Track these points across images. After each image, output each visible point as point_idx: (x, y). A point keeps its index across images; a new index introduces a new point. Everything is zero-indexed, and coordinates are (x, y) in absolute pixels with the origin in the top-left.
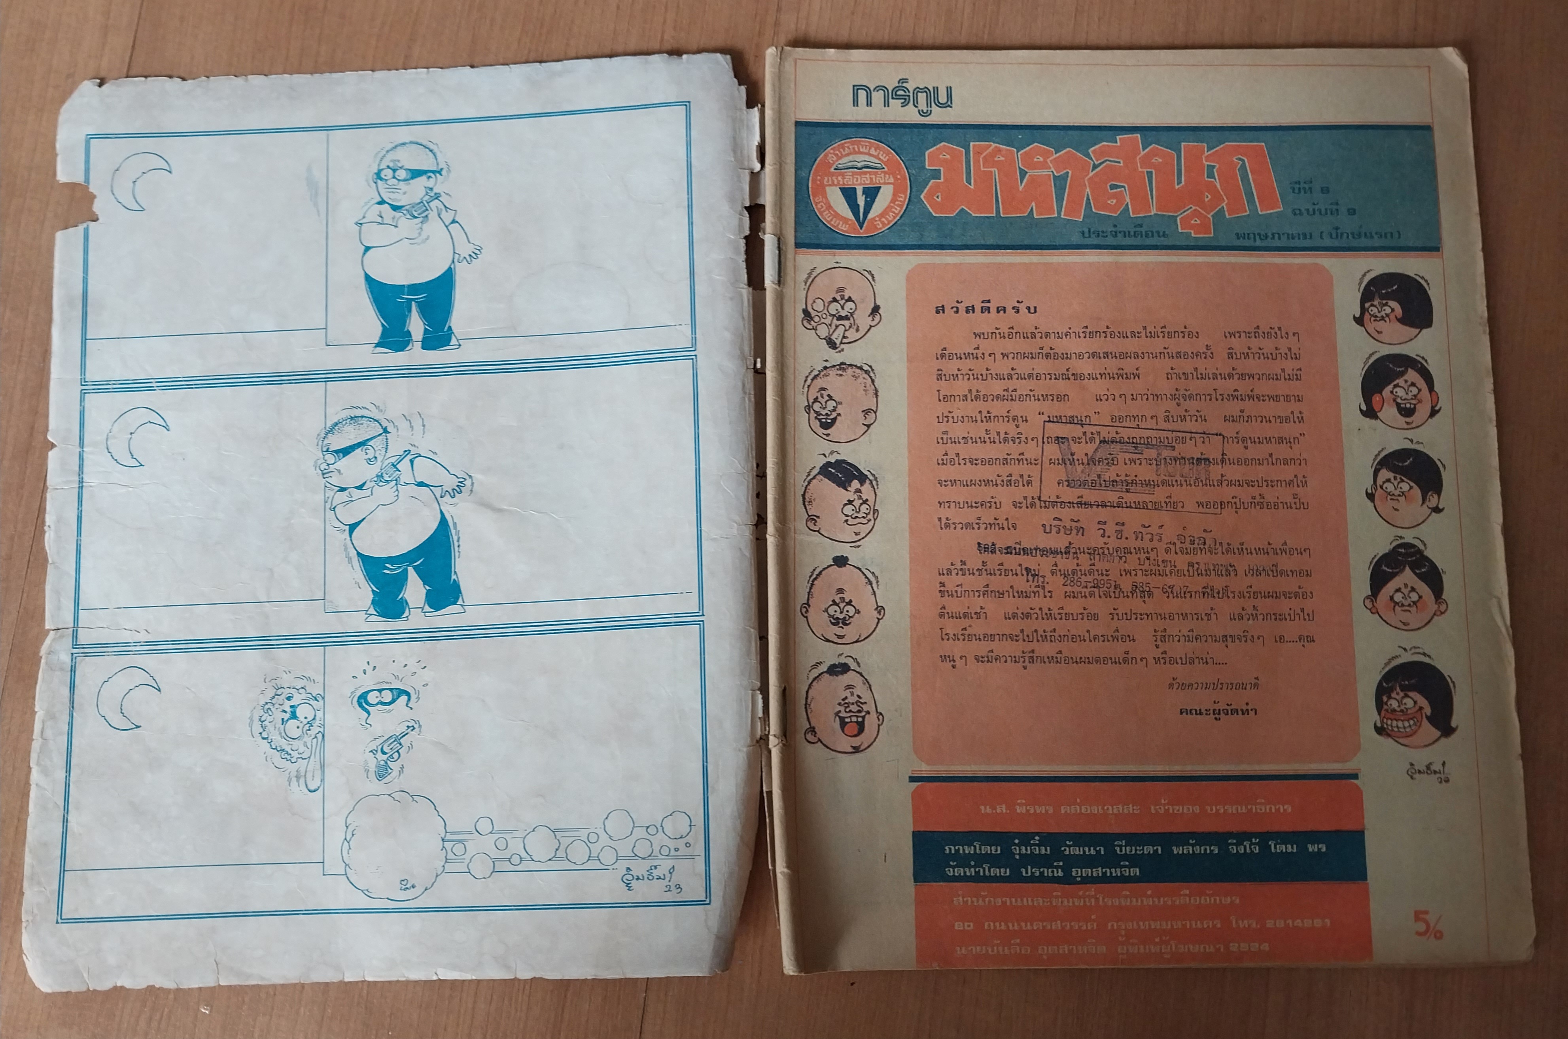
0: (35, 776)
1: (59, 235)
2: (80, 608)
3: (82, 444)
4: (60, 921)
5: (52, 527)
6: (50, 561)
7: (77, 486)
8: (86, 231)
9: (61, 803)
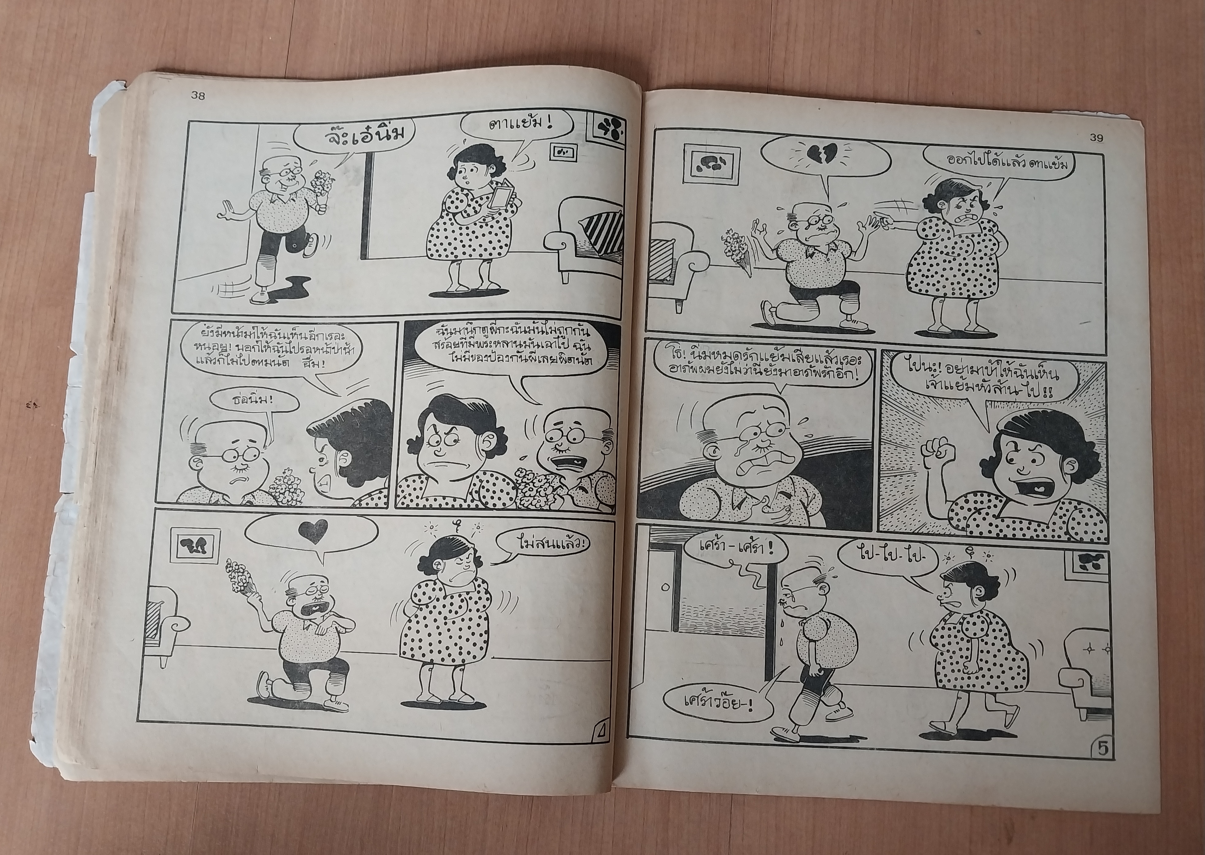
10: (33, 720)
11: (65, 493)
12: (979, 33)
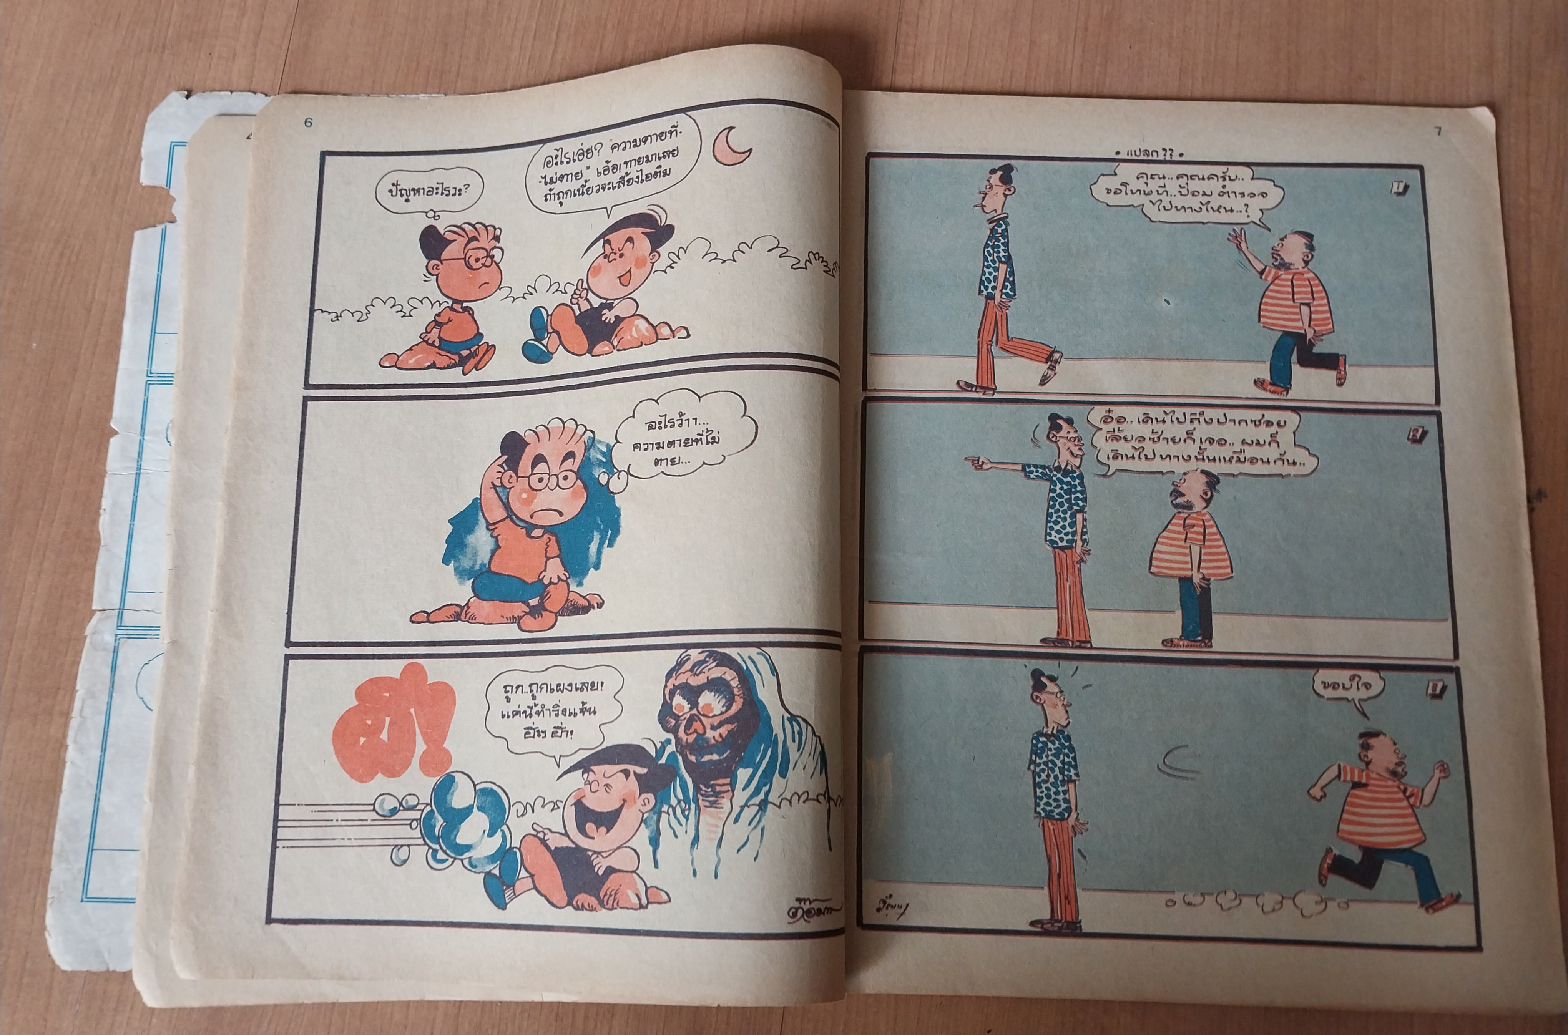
0: (71, 754)
1: (138, 234)
2: (127, 590)
3: (143, 433)
4: (85, 899)
5: (108, 511)
6: (103, 543)
7: (135, 472)
8: (164, 232)
9: (94, 782)
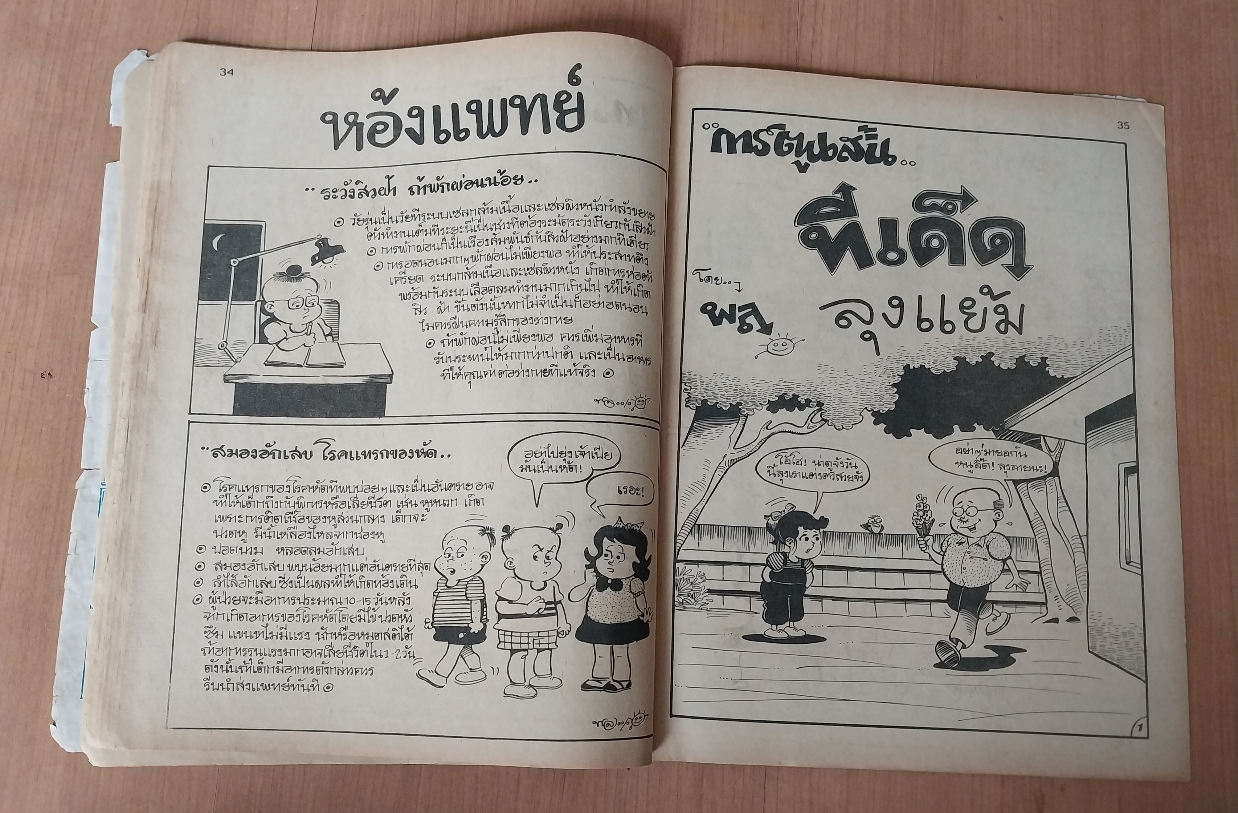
10: (54, 703)
11: (87, 469)
12: (1001, 18)
